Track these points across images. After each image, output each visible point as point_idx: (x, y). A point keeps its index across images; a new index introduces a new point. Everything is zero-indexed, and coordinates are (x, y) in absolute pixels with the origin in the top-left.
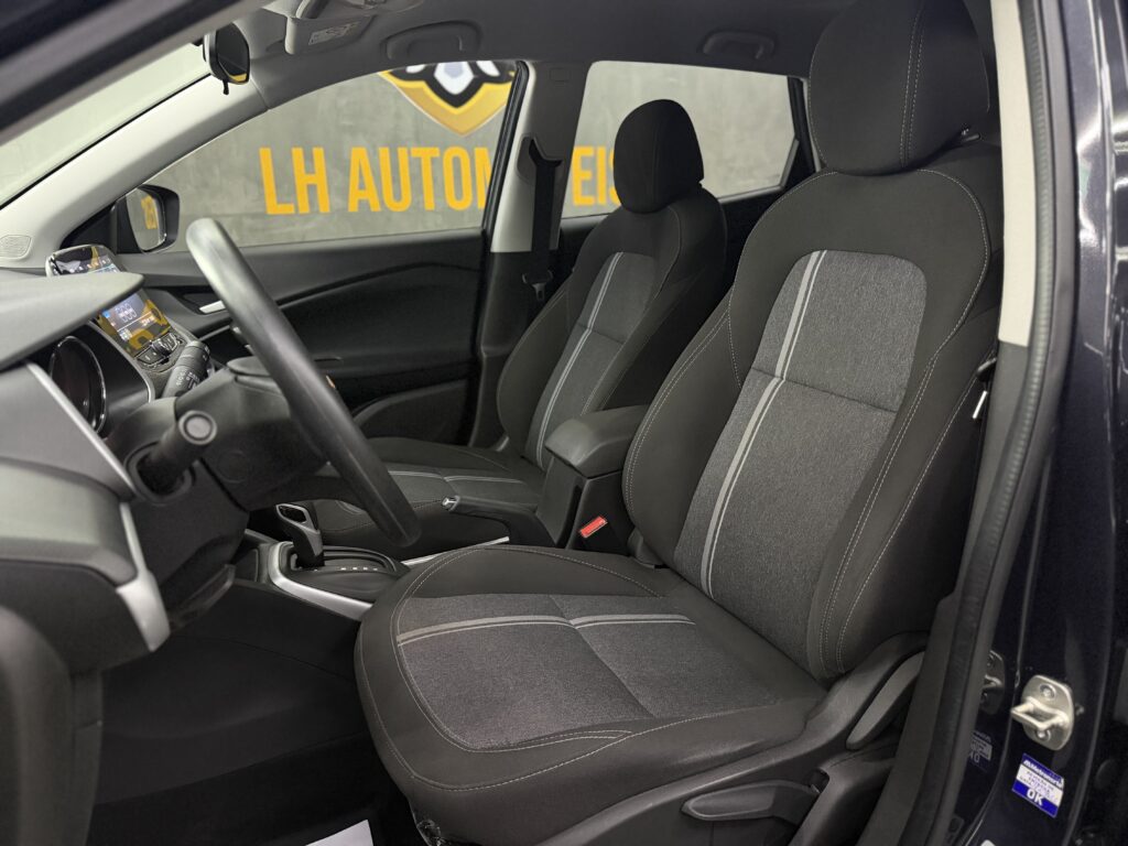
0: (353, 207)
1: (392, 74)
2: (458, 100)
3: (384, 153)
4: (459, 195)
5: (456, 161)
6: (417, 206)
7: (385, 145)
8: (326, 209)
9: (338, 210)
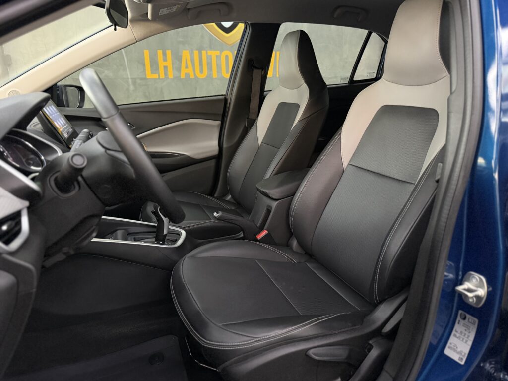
0: (183, 76)
2: (228, 30)
3: (196, 53)
4: (228, 72)
6: (210, 77)
7: (197, 50)
8: (171, 76)
9: (177, 78)
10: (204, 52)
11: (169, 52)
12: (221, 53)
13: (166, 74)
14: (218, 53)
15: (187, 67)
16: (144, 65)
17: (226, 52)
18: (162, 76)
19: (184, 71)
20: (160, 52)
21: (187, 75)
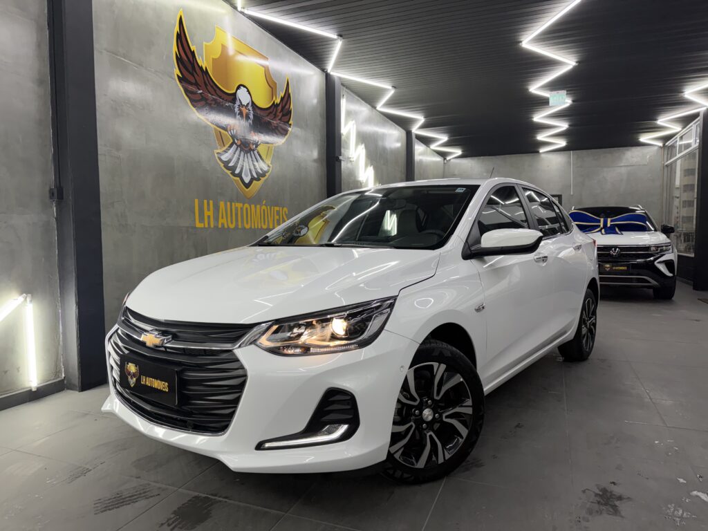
0: (220, 226)
1: (231, 173)
2: (247, 186)
3: (229, 204)
4: (247, 223)
5: (247, 209)
6: (237, 225)
7: (229, 201)
8: (212, 226)
9: (216, 227)
10: (233, 204)
11: (211, 202)
12: (243, 205)
13: (209, 224)
14: (241, 205)
15: (222, 218)
16: (194, 213)
17: (247, 205)
18: (207, 226)
19: (221, 221)
20: (205, 201)
21: (223, 224)
